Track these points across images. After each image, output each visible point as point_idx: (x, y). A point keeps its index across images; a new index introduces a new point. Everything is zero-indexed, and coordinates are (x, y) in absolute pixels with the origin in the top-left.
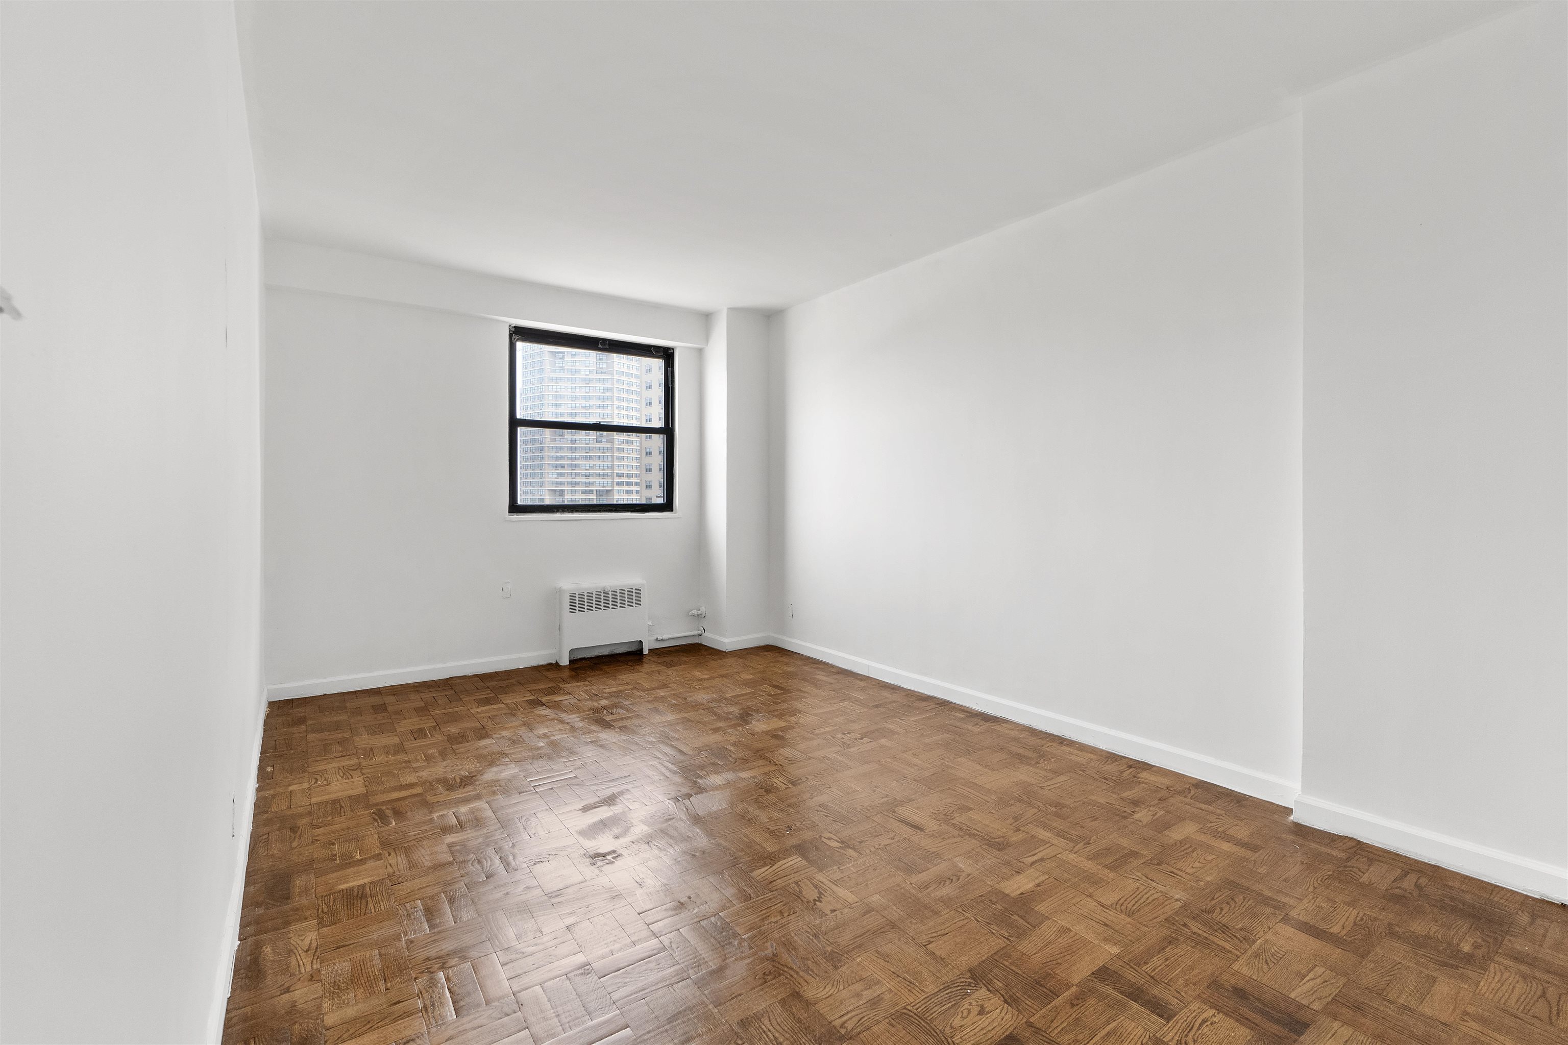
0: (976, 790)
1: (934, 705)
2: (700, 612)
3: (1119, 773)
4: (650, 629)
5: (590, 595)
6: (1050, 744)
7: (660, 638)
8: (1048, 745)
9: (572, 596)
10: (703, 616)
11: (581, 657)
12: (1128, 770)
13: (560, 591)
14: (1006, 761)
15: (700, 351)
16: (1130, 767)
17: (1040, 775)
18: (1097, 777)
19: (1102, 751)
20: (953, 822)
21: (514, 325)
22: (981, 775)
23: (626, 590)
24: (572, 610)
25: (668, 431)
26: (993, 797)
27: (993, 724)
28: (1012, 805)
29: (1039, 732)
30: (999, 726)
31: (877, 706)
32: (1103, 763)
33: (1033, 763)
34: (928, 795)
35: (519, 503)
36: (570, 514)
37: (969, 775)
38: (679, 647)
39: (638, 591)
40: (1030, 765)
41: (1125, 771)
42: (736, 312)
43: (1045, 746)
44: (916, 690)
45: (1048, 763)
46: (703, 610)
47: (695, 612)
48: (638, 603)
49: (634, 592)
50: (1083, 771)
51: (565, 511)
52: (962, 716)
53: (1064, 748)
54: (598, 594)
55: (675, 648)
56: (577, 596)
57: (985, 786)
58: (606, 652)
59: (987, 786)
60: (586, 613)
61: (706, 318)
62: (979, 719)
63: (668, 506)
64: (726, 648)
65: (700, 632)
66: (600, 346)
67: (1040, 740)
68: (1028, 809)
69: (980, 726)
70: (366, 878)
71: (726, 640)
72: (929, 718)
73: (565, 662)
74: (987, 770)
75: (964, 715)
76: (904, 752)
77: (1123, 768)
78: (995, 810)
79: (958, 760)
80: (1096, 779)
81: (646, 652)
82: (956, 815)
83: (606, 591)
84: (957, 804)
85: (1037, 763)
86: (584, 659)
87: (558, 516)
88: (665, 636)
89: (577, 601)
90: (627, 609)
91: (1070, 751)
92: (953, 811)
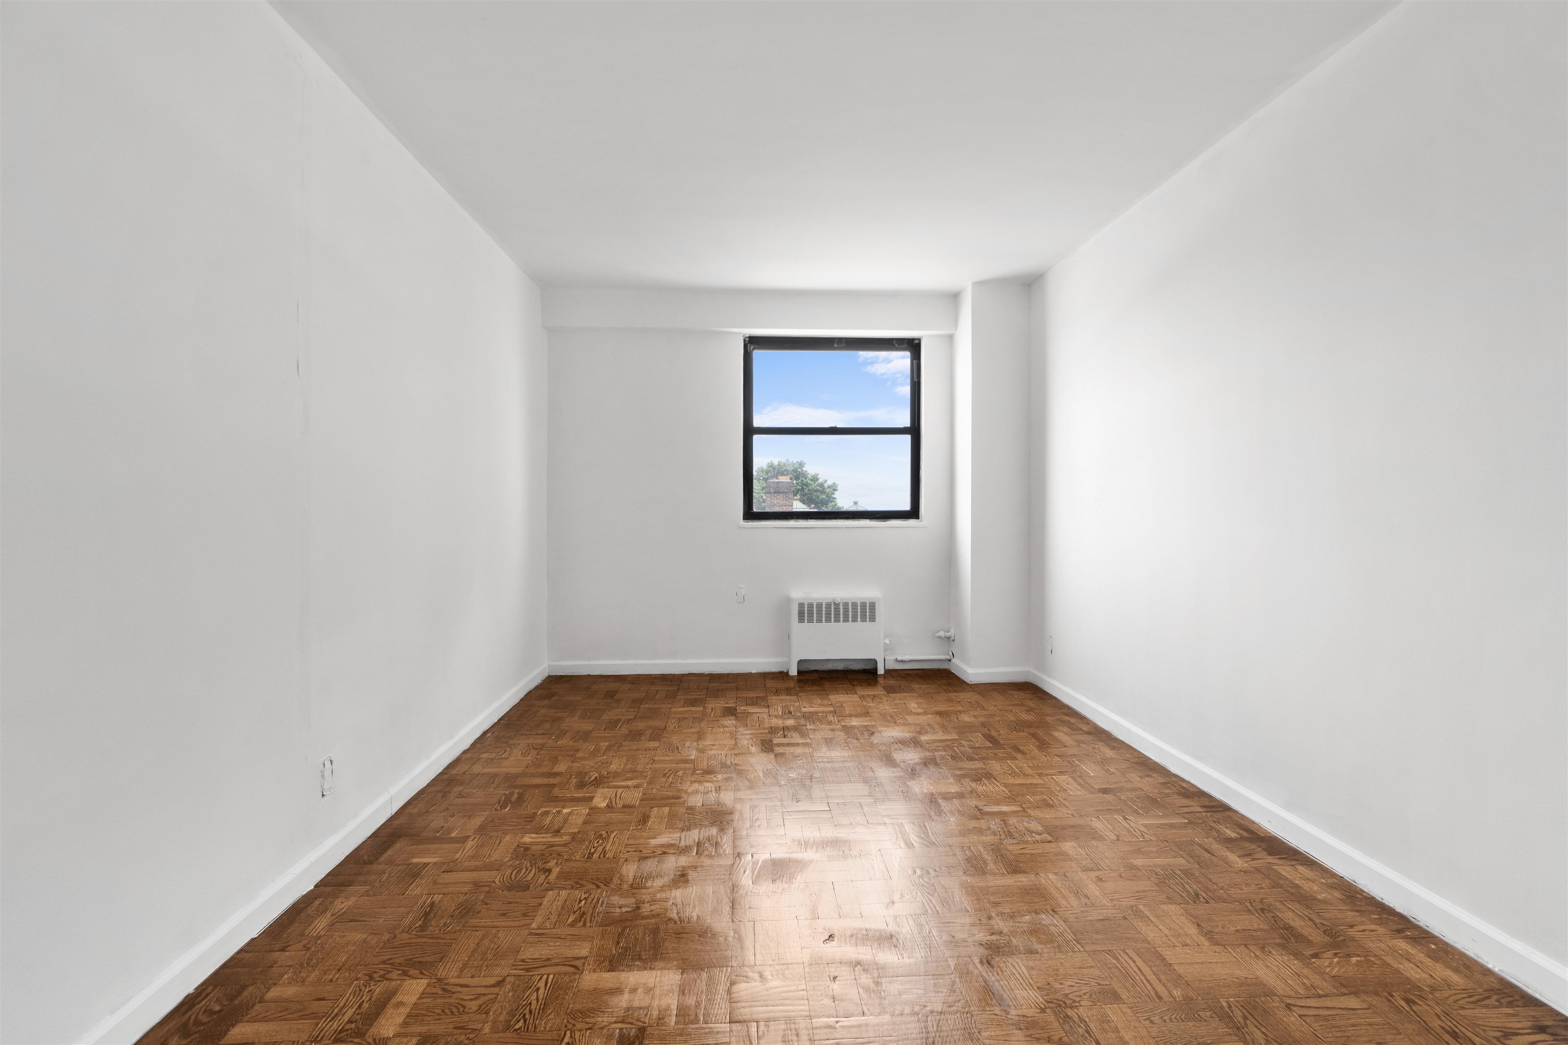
0: (1155, 969)
1: (1198, 807)
2: (948, 634)
3: (1499, 1034)
4: (887, 648)
5: (819, 606)
6: (1373, 927)
7: (900, 658)
8: (1363, 927)
9: (801, 605)
10: (952, 639)
11: (814, 668)
12: (1528, 1034)
13: (789, 600)
14: (1254, 934)
15: (951, 337)
16: (1542, 1029)
17: (1306, 981)
18: (1436, 1024)
19: (1488, 972)
20: (1069, 1012)
21: (748, 336)
22: (1187, 945)
23: (859, 603)
24: (801, 619)
25: (914, 431)
26: (1177, 993)
27: (1280, 862)
28: (1201, 1019)
29: (1366, 898)
30: (1288, 868)
31: (1105, 791)
32: (1471, 1000)
33: (1308, 952)
34: (1067, 952)
35: (755, 510)
36: (804, 521)
37: (1164, 939)
38: (922, 672)
39: (873, 606)
40: (1297, 955)
41: (1517, 1034)
42: (980, 284)
43: (1356, 928)
44: (1187, 778)
45: (1338, 963)
46: (952, 633)
47: (942, 634)
48: (873, 619)
49: (868, 606)
50: (1409, 1002)
51: (800, 519)
52: (1233, 835)
53: (1402, 945)
54: (828, 605)
55: (915, 672)
56: (806, 605)
57: (1175, 968)
58: (840, 667)
59: (1180, 970)
60: (815, 624)
61: (955, 297)
62: (1260, 847)
63: (914, 513)
64: (970, 680)
65: (948, 657)
66: (835, 345)
67: (1356, 914)
68: (1227, 1038)
69: (1254, 859)
70: (437, 857)
71: (970, 671)
72: (1172, 826)
73: (794, 672)
74: (1203, 939)
75: (1238, 833)
76: (1086, 870)
77: (1519, 1025)
78: (1161, 1018)
79: (1165, 907)
80: (1428, 1029)
81: (881, 671)
82: (1082, 1003)
83: (836, 602)
84: (1104, 983)
85: (1316, 956)
86: (817, 671)
87: (792, 523)
88: (907, 657)
89: (806, 611)
90: (859, 624)
91: (1408, 953)
92: (1085, 994)
